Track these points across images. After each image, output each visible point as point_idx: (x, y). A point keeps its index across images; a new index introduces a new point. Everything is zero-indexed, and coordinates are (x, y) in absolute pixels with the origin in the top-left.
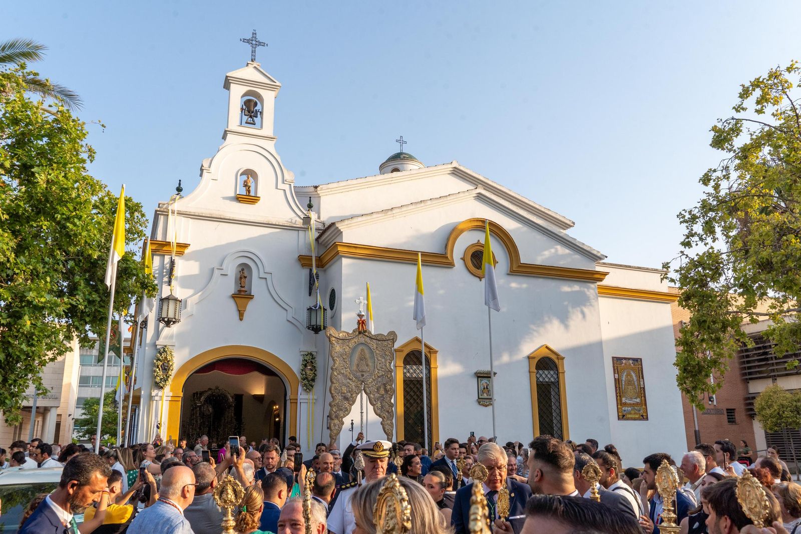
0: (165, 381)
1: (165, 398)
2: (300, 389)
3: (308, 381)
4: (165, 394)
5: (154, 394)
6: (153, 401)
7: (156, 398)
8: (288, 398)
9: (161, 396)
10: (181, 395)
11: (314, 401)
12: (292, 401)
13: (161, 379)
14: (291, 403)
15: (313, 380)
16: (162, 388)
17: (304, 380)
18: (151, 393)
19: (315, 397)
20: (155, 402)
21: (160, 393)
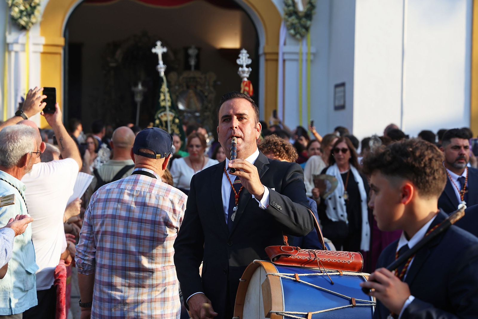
0: (30, 14)
1: (31, 48)
2: (283, 33)
3: (299, 18)
4: (31, 41)
5: (10, 38)
6: (10, 52)
7: (16, 47)
8: (261, 51)
9: (23, 45)
10: (61, 41)
11: (311, 57)
12: (268, 57)
13: (21, 12)
14: (267, 60)
15: (308, 15)
16: (23, 28)
17: (290, 14)
18: (5, 38)
19: (313, 50)
20: (13, 54)
21: (22, 37)
